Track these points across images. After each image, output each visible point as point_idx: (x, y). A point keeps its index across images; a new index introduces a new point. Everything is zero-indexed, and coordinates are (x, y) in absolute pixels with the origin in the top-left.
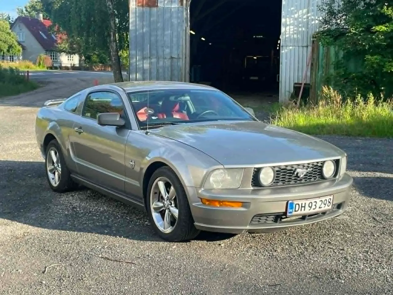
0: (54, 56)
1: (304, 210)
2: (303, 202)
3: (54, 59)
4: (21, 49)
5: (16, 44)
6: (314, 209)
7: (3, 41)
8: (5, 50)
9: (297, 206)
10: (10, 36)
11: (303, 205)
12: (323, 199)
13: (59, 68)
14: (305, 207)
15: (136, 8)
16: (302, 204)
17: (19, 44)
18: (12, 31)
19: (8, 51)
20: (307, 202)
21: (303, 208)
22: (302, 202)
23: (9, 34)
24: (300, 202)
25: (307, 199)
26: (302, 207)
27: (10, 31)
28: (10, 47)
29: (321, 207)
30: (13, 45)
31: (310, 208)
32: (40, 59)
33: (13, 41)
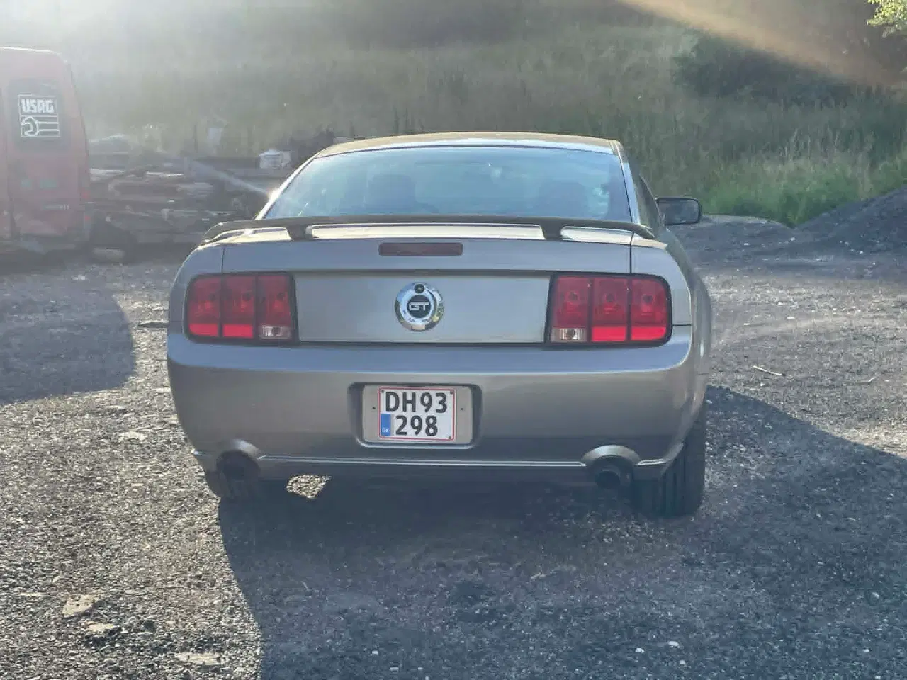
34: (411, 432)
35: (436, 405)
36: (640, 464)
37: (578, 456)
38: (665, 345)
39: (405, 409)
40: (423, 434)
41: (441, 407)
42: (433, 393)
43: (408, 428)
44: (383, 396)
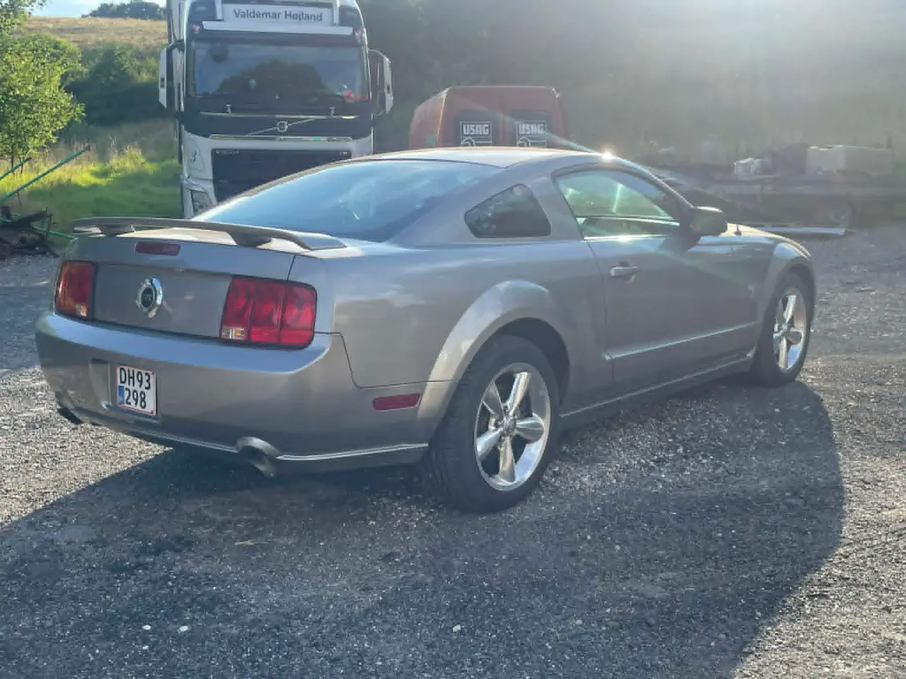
34: (133, 403)
35: (145, 384)
36: (279, 458)
37: (233, 443)
38: (306, 349)
39: (129, 384)
40: (138, 407)
41: (147, 385)
42: (143, 372)
43: (131, 400)
44: (118, 370)
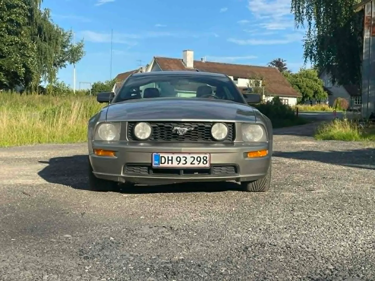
0: (359, 100)
1: (172, 163)
2: (170, 156)
3: (359, 103)
4: (326, 94)
5: (322, 89)
6: (183, 164)
7: (310, 87)
8: (311, 96)
9: (163, 159)
10: (317, 82)
11: (170, 158)
12: (196, 156)
13: (359, 111)
14: (172, 160)
15: (370, 38)
16: (168, 157)
17: (325, 89)
18: (318, 78)
19: (314, 96)
20: (175, 156)
21: (170, 162)
22: (168, 155)
23: (316, 81)
24: (166, 156)
25: (173, 153)
26: (168, 160)
27: (317, 78)
28: (316, 92)
29: (193, 163)
30: (319, 91)
31: (178, 162)
32: (337, 102)
33: (319, 87)
